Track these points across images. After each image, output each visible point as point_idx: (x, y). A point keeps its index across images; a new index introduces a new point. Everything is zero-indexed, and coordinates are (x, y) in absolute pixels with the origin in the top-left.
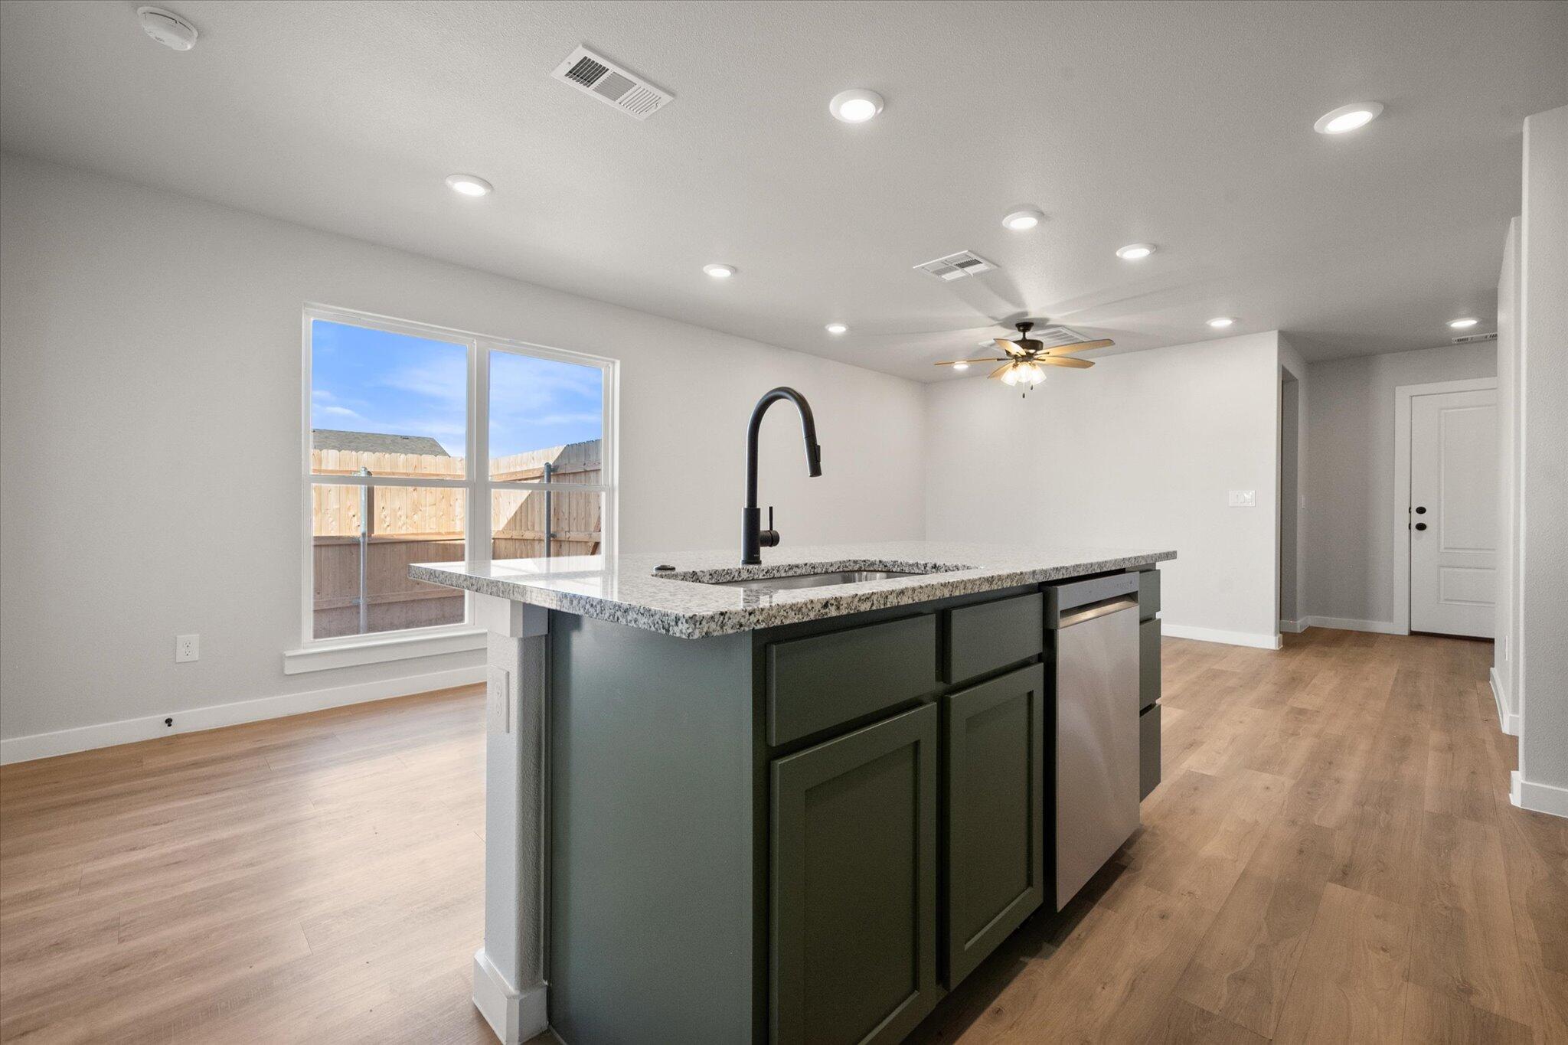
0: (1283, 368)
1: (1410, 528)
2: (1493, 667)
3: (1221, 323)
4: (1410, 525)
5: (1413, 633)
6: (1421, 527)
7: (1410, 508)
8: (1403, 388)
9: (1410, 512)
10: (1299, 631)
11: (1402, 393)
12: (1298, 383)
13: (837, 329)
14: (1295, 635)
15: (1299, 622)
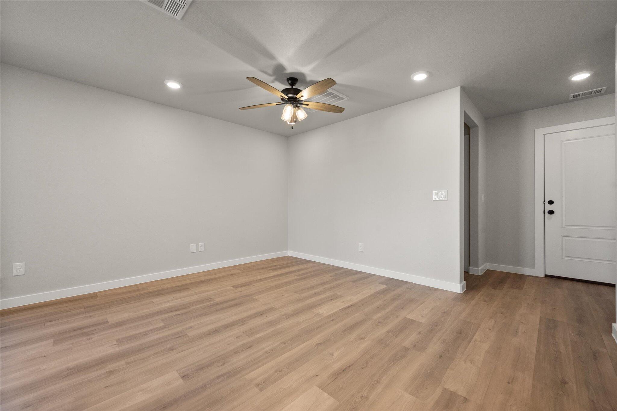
0: (465, 112)
1: (544, 213)
2: (615, 322)
3: (420, 77)
4: (544, 211)
5: (546, 276)
6: (551, 212)
7: (544, 201)
8: (539, 130)
9: (544, 203)
10: (480, 274)
11: (539, 133)
12: (478, 128)
13: (174, 85)
14: (477, 277)
15: (480, 269)
